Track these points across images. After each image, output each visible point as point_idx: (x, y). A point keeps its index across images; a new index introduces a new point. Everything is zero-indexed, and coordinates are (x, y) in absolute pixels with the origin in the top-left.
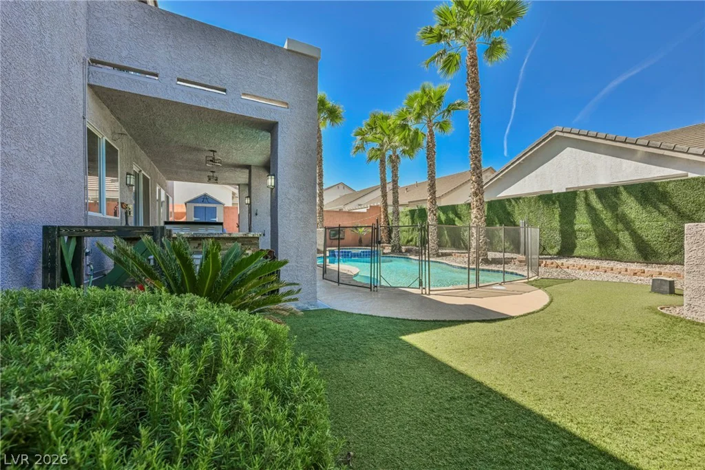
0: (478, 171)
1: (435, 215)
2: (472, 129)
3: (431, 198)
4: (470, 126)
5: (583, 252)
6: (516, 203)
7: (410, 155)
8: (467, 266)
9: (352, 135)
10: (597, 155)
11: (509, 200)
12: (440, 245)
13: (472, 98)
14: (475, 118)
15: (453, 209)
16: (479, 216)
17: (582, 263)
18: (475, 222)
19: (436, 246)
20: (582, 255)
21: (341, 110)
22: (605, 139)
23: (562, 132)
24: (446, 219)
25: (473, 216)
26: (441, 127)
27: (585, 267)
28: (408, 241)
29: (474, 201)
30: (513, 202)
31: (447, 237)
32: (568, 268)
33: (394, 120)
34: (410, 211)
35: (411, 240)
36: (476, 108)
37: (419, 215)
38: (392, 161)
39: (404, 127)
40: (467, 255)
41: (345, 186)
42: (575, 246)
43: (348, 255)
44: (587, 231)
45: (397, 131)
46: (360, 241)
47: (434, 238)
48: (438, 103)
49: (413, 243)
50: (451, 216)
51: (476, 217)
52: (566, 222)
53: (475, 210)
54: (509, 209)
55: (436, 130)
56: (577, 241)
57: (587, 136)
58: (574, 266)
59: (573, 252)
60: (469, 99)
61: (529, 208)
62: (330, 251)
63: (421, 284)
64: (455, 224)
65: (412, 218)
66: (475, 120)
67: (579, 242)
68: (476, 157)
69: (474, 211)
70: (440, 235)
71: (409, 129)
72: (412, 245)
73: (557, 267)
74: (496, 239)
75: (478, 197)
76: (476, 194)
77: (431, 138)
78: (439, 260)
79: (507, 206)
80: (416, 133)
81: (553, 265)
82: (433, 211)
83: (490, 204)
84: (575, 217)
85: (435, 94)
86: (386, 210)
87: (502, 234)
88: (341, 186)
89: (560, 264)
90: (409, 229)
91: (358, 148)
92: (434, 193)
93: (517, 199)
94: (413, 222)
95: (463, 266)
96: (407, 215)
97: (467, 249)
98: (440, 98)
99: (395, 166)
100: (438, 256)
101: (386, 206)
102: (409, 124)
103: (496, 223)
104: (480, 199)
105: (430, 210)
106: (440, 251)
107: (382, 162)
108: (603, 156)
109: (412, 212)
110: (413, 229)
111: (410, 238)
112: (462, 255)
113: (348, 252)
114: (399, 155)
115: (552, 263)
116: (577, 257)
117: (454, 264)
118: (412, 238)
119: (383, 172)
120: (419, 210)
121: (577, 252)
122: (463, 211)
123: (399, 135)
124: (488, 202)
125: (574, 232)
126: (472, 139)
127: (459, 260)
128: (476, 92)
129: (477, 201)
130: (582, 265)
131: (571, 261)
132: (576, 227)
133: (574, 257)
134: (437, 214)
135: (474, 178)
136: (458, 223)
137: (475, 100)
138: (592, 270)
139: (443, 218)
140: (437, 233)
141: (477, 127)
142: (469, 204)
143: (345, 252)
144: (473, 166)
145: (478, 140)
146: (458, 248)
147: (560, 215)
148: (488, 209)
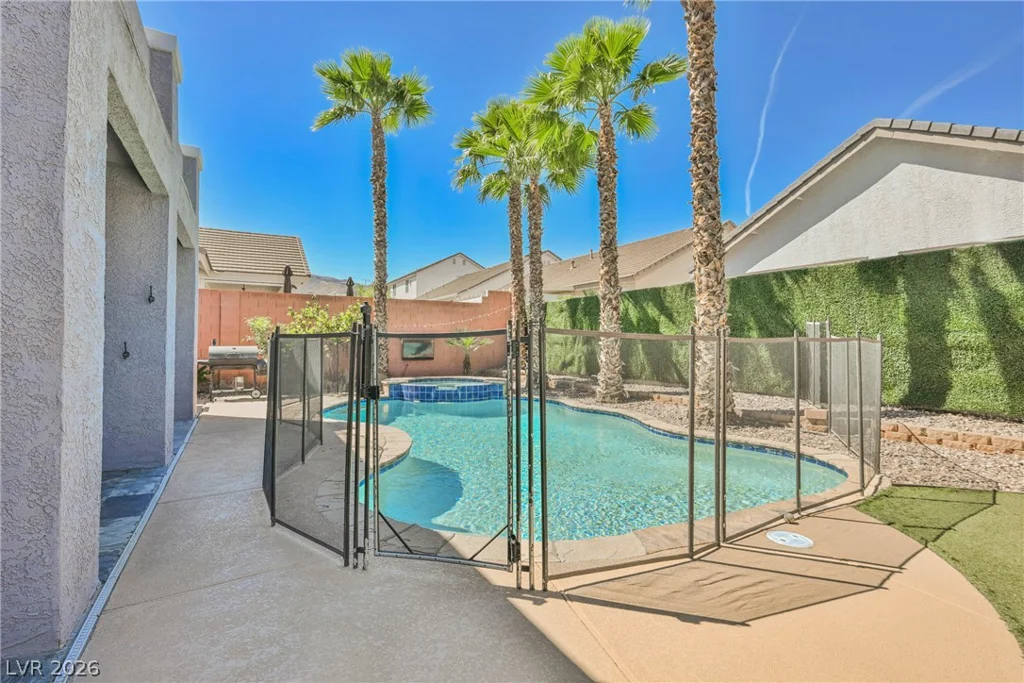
0: (711, 204)
1: (616, 309)
2: (697, 104)
3: (607, 272)
4: (693, 97)
5: (971, 402)
6: (796, 281)
7: (566, 185)
8: (687, 431)
9: (454, 145)
10: (972, 177)
11: (779, 276)
12: (627, 375)
13: (696, 32)
14: (703, 79)
15: (656, 296)
16: (713, 310)
17: (975, 432)
18: (704, 324)
19: (618, 377)
20: (969, 407)
21: (424, 85)
22: (992, 139)
23: (890, 129)
24: (640, 320)
25: (699, 311)
26: (632, 125)
27: (990, 442)
28: (565, 365)
29: (701, 277)
30: (789, 281)
31: (642, 356)
32: (940, 442)
33: (525, 104)
34: (568, 302)
35: (571, 363)
36: (706, 54)
37: (584, 309)
38: (531, 197)
39: (551, 118)
40: (686, 399)
41: (466, 259)
42: (946, 386)
43: (429, 396)
44: (979, 349)
45: (534, 128)
46: (467, 363)
47: (614, 360)
48: (624, 62)
49: (574, 369)
50: (652, 311)
51: (707, 313)
52: (924, 327)
53: (705, 294)
54: (781, 296)
55: (620, 130)
56: (952, 374)
57: (948, 134)
58: (956, 439)
59: (945, 401)
60: (690, 36)
61: (829, 293)
62: (390, 386)
63: (514, 552)
64: (657, 331)
65: (573, 315)
66: (704, 84)
67: (959, 377)
68: (707, 171)
69: (702, 299)
70: (626, 352)
71: (560, 123)
72: (572, 373)
73: (909, 439)
74: (751, 364)
75: (711, 266)
76: (705, 258)
77: (607, 140)
78: (622, 409)
79: (776, 288)
80: (579, 132)
81: (898, 434)
82: (610, 300)
83: (738, 285)
84: (947, 315)
85: (611, 38)
86: (520, 299)
87: (764, 353)
88: (459, 260)
89: (917, 432)
90: (566, 340)
91: (466, 173)
92: (614, 260)
93: (799, 274)
94: (574, 325)
95: (676, 429)
96: (562, 311)
97: (685, 384)
98: (626, 49)
99: (534, 206)
100: (622, 399)
101: (521, 291)
102: (562, 112)
103: (750, 328)
104: (715, 270)
105: (604, 298)
106: (627, 388)
107: (514, 200)
108: (985, 180)
109: (573, 305)
110: (575, 339)
111: (568, 358)
112: (674, 397)
113: (430, 389)
114: (547, 187)
115: (896, 429)
116: (955, 413)
117: (655, 423)
118: (573, 359)
119: (515, 221)
120: (586, 299)
121: (953, 399)
122: (676, 302)
123: (539, 138)
124: (732, 280)
125: (945, 350)
126: (696, 128)
127: (667, 411)
128: (706, 18)
129: (708, 275)
130: (979, 437)
131: (942, 425)
132: (950, 339)
133: (946, 412)
134: (622, 307)
135: (701, 220)
136: (666, 329)
137: (704, 38)
138: (1011, 451)
139: (633, 314)
140: (621, 348)
141: (708, 99)
142: (691, 286)
143: (423, 389)
144: (699, 191)
145: (712, 132)
146: (665, 381)
147: (907, 310)
148: (732, 296)
